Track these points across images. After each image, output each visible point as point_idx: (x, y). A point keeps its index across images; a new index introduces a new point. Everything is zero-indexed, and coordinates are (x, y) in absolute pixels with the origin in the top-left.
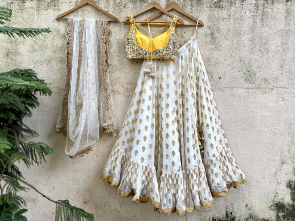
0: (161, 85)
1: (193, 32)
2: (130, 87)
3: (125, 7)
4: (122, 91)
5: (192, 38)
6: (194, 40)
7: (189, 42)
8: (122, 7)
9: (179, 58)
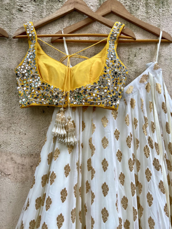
0: (89, 161)
1: (153, 54)
2: (27, 161)
3: (20, 10)
4: (11, 171)
5: (152, 64)
6: (155, 68)
7: (146, 72)
8: (14, 11)
9: (126, 103)
